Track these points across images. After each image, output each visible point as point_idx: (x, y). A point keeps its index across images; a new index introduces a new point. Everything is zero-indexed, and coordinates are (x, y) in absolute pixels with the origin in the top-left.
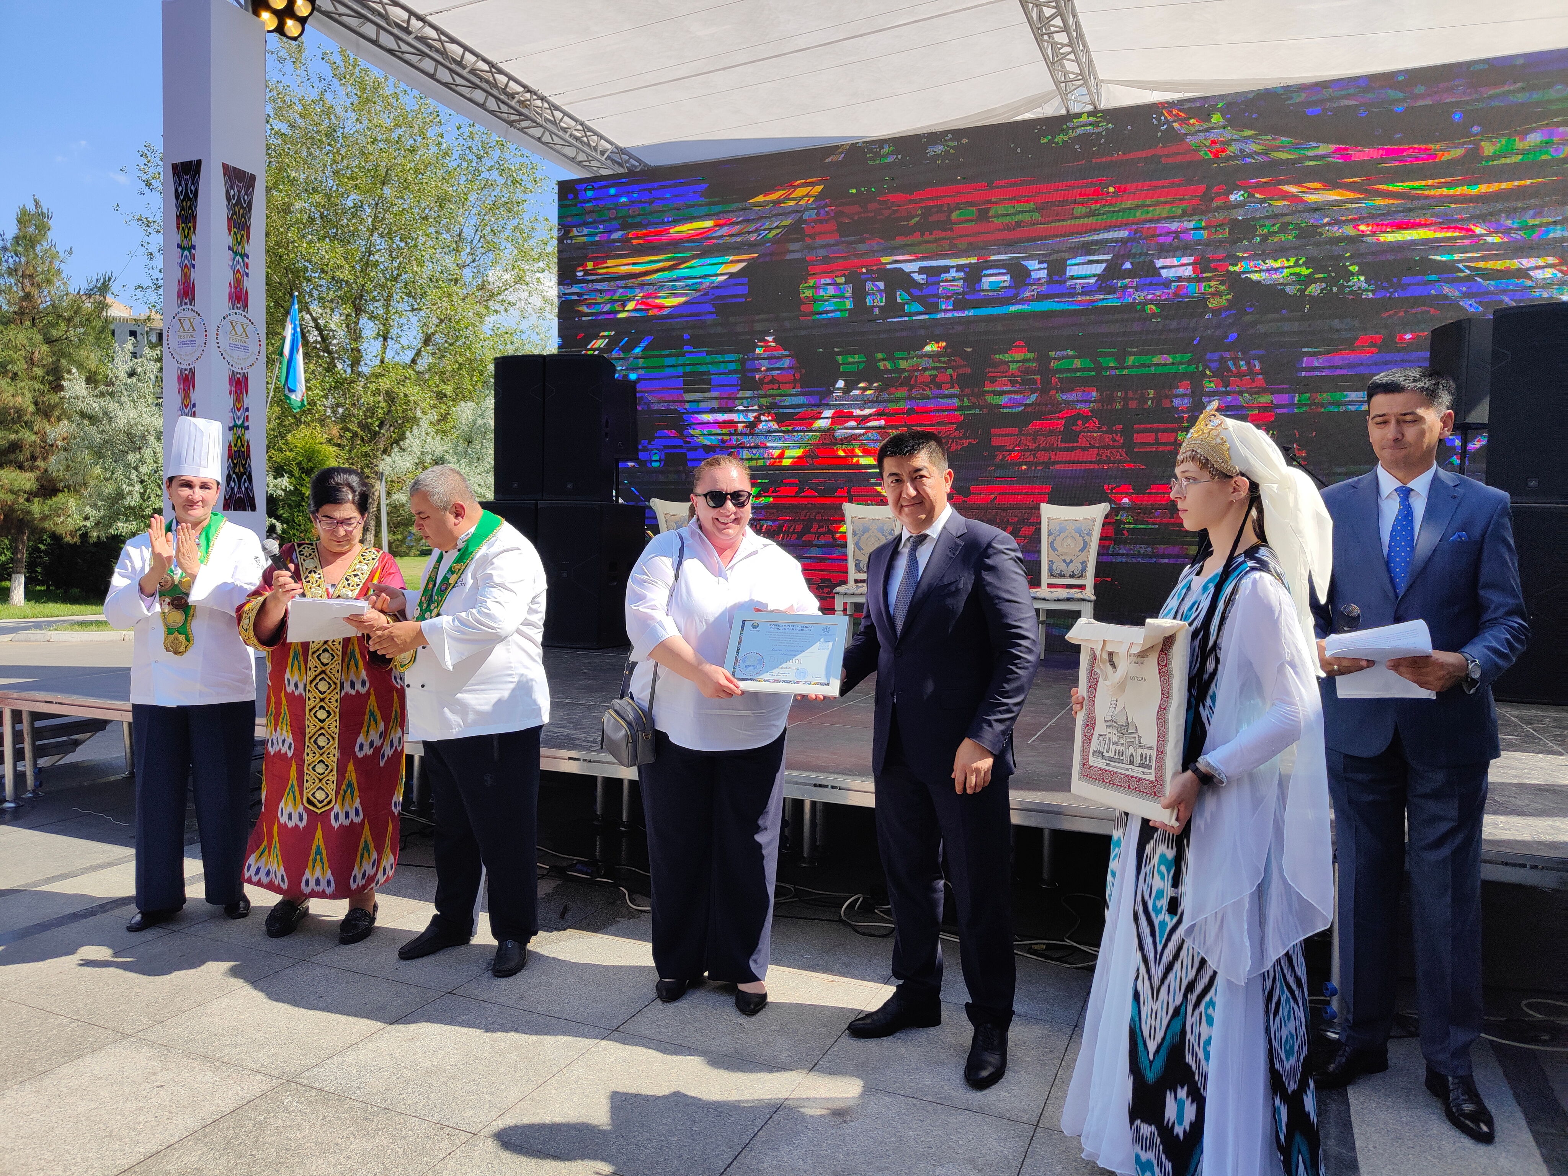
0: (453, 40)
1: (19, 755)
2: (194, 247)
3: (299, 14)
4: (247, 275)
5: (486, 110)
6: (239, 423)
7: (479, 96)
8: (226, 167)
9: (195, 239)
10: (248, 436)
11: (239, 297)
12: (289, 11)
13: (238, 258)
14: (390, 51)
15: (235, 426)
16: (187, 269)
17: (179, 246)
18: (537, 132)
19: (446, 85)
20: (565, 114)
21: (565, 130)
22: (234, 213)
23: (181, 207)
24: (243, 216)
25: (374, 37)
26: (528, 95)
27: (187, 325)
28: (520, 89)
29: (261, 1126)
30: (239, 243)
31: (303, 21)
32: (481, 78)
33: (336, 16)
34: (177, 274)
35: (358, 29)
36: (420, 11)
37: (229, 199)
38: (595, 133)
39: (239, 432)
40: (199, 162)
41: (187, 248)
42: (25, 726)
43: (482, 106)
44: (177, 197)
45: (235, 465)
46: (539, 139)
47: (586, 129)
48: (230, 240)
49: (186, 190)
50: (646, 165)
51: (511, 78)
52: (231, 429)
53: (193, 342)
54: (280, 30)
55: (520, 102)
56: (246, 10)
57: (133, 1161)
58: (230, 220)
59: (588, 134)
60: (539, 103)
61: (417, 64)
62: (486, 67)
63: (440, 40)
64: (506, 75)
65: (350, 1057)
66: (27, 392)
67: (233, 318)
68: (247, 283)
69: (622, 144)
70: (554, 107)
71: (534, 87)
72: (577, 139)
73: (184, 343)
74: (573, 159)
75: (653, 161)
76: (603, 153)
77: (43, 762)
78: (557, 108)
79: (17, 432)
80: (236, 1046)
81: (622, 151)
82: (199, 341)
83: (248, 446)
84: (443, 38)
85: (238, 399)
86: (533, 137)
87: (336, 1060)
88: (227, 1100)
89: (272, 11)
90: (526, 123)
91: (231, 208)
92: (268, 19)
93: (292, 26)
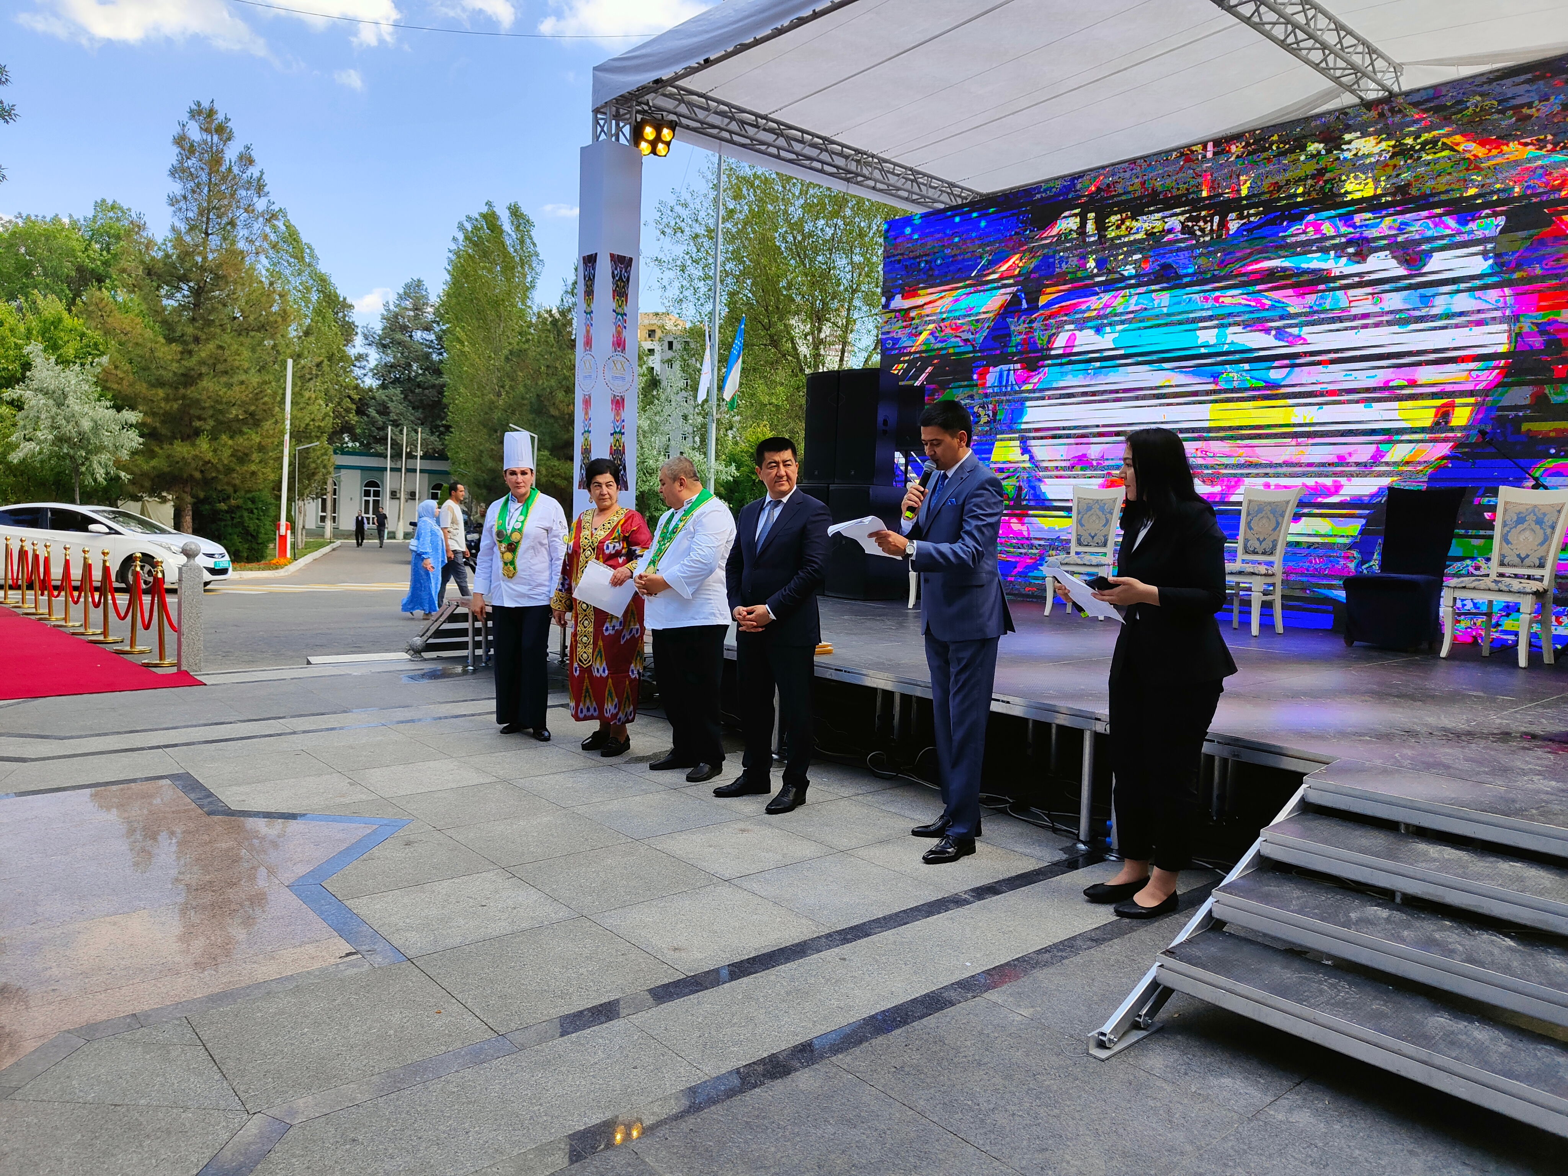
0: (790, 127)
2: (592, 313)
3: (665, 140)
4: (625, 328)
5: (825, 174)
6: (618, 430)
7: (817, 165)
8: (612, 256)
9: (594, 307)
10: (623, 439)
11: (619, 345)
12: (658, 138)
13: (619, 317)
14: (743, 146)
15: (615, 433)
16: (589, 326)
17: (585, 312)
18: (871, 183)
19: (790, 161)
20: (895, 164)
21: (898, 175)
22: (617, 286)
23: (586, 285)
24: (624, 287)
25: (729, 139)
26: (860, 156)
27: (588, 365)
28: (853, 152)
31: (668, 144)
32: (821, 149)
33: (701, 130)
34: (583, 332)
35: (718, 136)
36: (763, 113)
37: (613, 277)
38: (924, 175)
39: (617, 436)
40: (596, 254)
41: (589, 314)
43: (822, 172)
44: (585, 279)
46: (874, 188)
47: (915, 172)
48: (614, 305)
49: (590, 274)
51: (842, 145)
52: (611, 435)
54: (654, 152)
55: (855, 162)
56: (631, 144)
58: (614, 291)
59: (919, 176)
60: (870, 159)
61: (766, 151)
62: (821, 141)
63: (780, 129)
64: (839, 144)
68: (625, 334)
69: (952, 180)
70: (884, 161)
71: (865, 149)
72: (911, 181)
73: (586, 377)
76: (935, 189)
78: (886, 161)
81: (954, 185)
82: (594, 376)
83: (624, 446)
84: (783, 127)
85: (618, 414)
89: (647, 141)
90: (860, 179)
91: (615, 283)
92: (645, 147)
93: (661, 147)
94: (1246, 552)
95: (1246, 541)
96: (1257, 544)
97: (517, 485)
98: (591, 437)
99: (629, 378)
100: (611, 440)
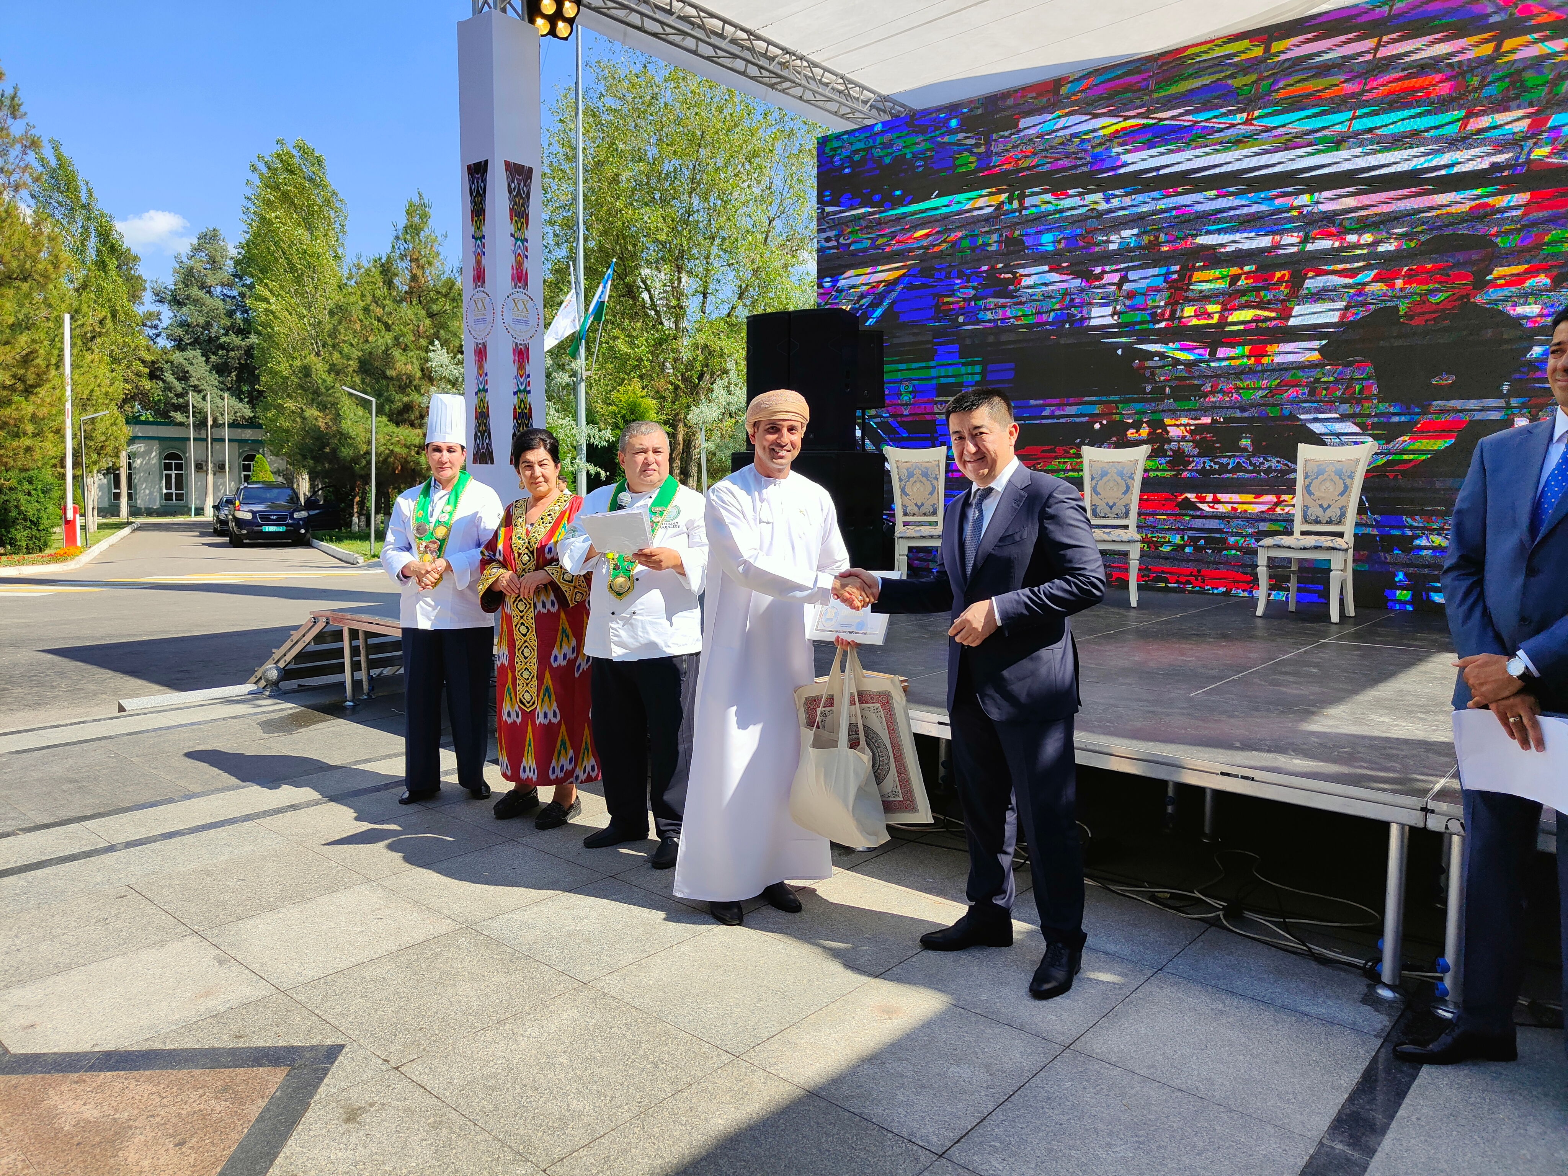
0: (712, 15)
1: (356, 666)
2: (484, 237)
3: (567, 16)
4: (527, 257)
5: (747, 76)
6: (522, 388)
7: (740, 65)
8: (507, 164)
9: (485, 230)
10: (530, 399)
11: (520, 277)
12: (559, 15)
13: (519, 243)
14: (655, 35)
15: (519, 391)
16: (479, 255)
17: (473, 237)
18: (798, 91)
19: (708, 58)
20: (826, 70)
21: (827, 85)
22: (515, 204)
23: (474, 202)
24: (523, 205)
25: (639, 24)
26: (787, 57)
27: (480, 305)
28: (780, 52)
29: (436, 956)
30: (520, 230)
31: (571, 21)
32: (742, 46)
33: (605, 11)
34: (473, 261)
35: (625, 19)
37: (510, 192)
38: (857, 85)
39: (521, 396)
40: (487, 161)
41: (479, 238)
42: (361, 642)
43: (744, 73)
44: (471, 194)
45: (519, 425)
46: (800, 98)
47: (846, 80)
48: (512, 228)
49: (478, 187)
50: (911, 109)
51: (769, 43)
52: (515, 393)
53: (484, 320)
54: (553, 32)
55: (782, 64)
56: (523, 19)
57: (345, 966)
58: (511, 210)
59: (849, 86)
60: (798, 62)
61: (681, 43)
62: (745, 36)
63: (699, 17)
64: (764, 40)
65: (517, 916)
66: (415, 360)
67: (515, 296)
68: (527, 265)
69: (885, 92)
70: (813, 65)
71: (794, 48)
72: (840, 92)
73: (478, 321)
74: (835, 113)
75: (918, 105)
76: (865, 102)
77: (374, 672)
78: (816, 65)
79: (408, 395)
80: (441, 897)
81: (886, 99)
82: (489, 318)
83: (530, 408)
84: (702, 14)
85: (521, 367)
86: (794, 97)
87: (506, 917)
88: (420, 935)
89: (545, 16)
90: (787, 84)
91: (512, 199)
92: (542, 25)
93: (562, 28)
94: (1306, 521)
95: (1306, 508)
96: (1319, 512)
97: (441, 466)
98: (489, 397)
99: (533, 322)
100: (515, 400)
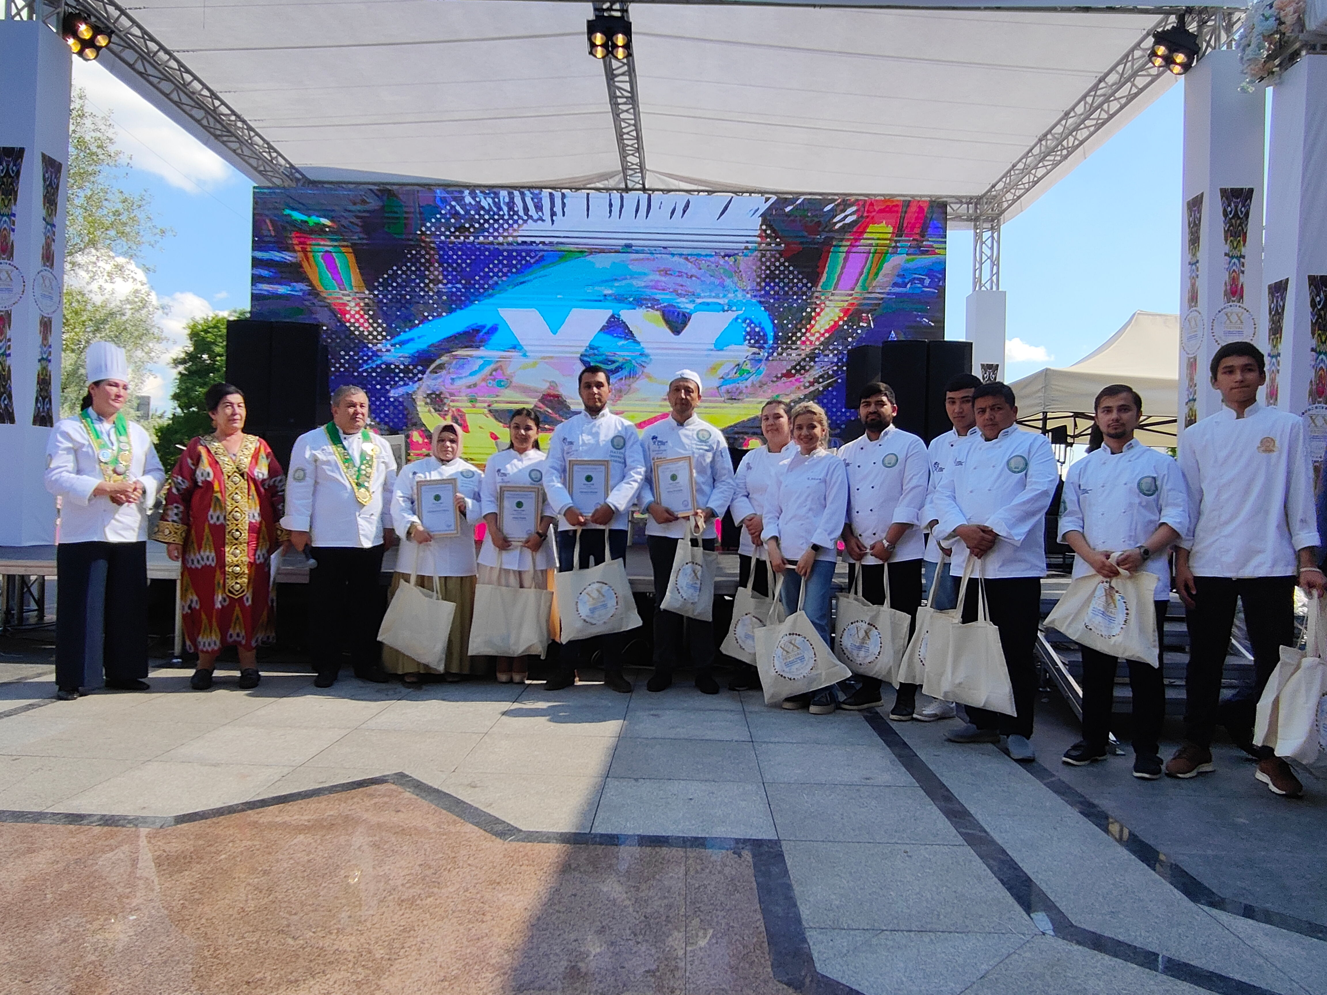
0: (189, 72)
2: (14, 215)
3: (98, 45)
5: (200, 124)
6: (45, 356)
7: (199, 114)
8: (44, 156)
9: (15, 209)
10: (50, 367)
11: (49, 257)
12: (91, 42)
13: (49, 227)
15: (43, 358)
16: (7, 230)
18: (235, 146)
19: (175, 102)
20: (257, 134)
22: (47, 192)
24: (53, 195)
25: (132, 62)
26: (233, 118)
28: (228, 112)
30: (50, 216)
31: (99, 50)
35: (119, 54)
36: (169, 47)
37: (45, 180)
38: (276, 151)
39: (44, 364)
40: (22, 149)
41: (7, 214)
43: (199, 121)
45: (41, 390)
47: (269, 146)
48: (43, 213)
49: (8, 170)
51: (223, 103)
52: (39, 360)
54: (81, 52)
56: (57, 34)
58: (45, 197)
59: (271, 151)
60: (239, 124)
61: (156, 86)
62: (207, 94)
63: (179, 70)
64: (221, 101)
68: (54, 246)
70: (250, 129)
71: (239, 113)
74: (255, 169)
76: (279, 166)
81: (292, 167)
83: (50, 376)
84: (182, 69)
85: (45, 338)
86: (230, 149)
89: (78, 39)
91: (46, 188)
92: (74, 44)
93: (89, 52)
